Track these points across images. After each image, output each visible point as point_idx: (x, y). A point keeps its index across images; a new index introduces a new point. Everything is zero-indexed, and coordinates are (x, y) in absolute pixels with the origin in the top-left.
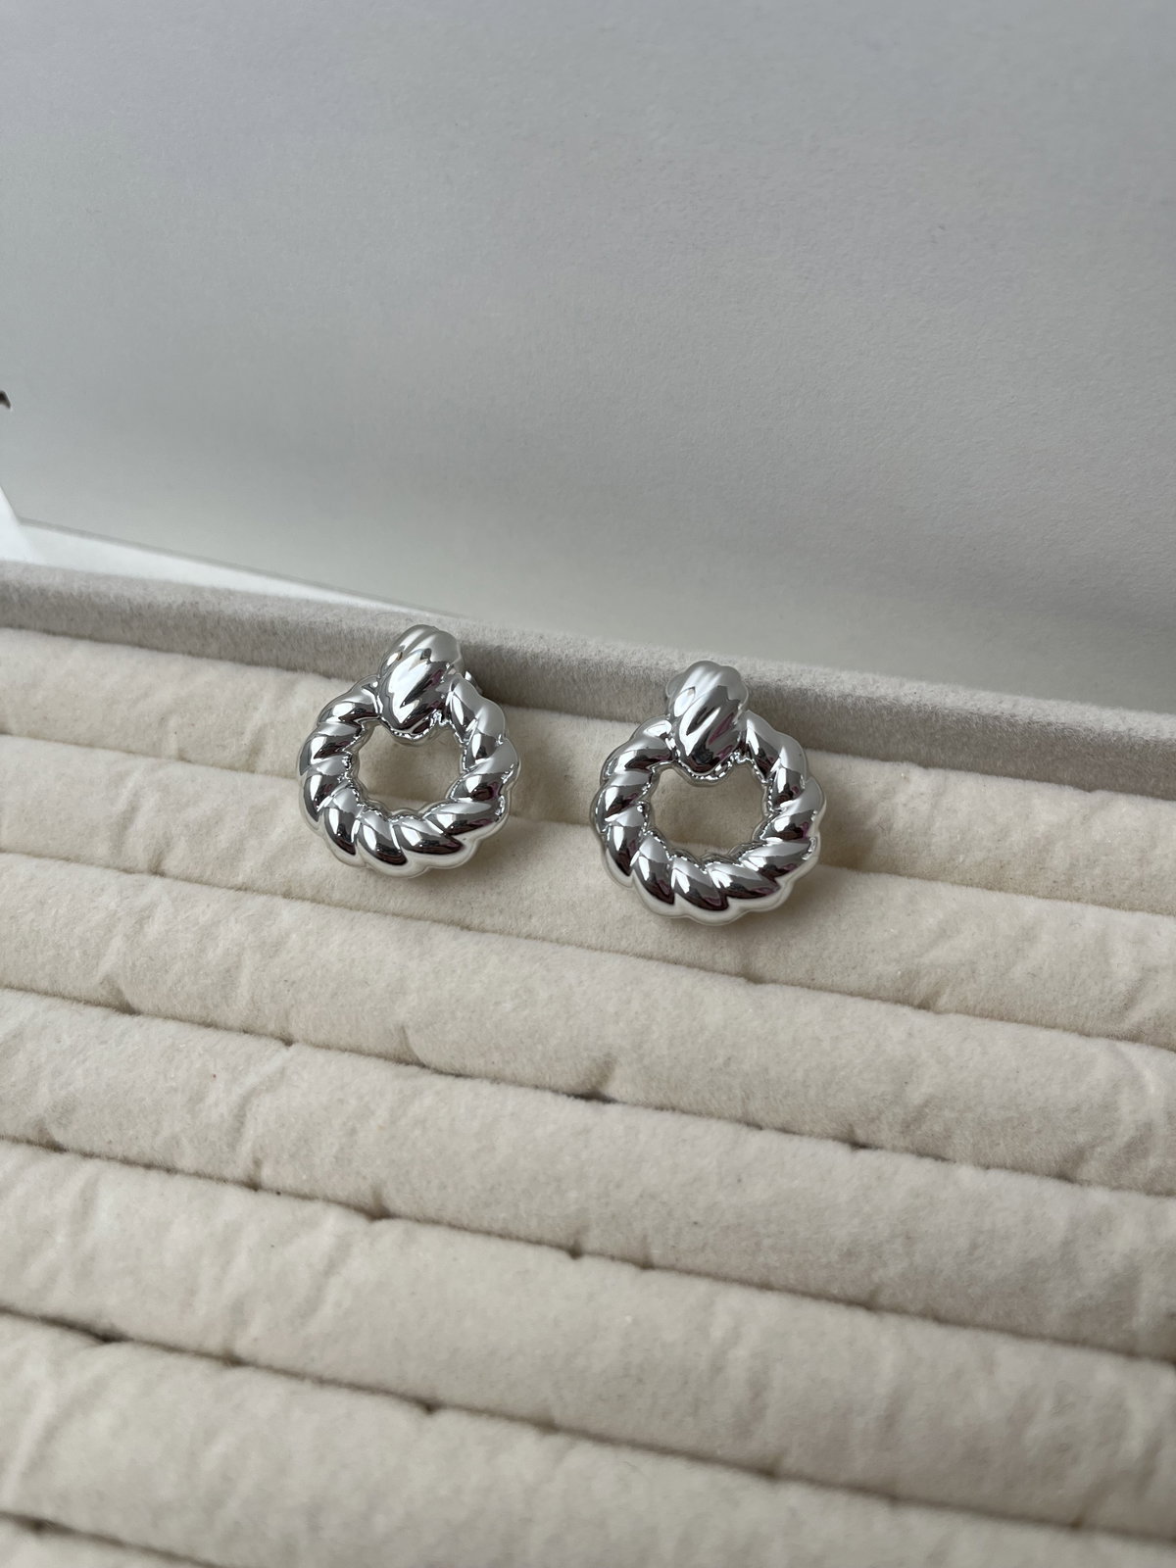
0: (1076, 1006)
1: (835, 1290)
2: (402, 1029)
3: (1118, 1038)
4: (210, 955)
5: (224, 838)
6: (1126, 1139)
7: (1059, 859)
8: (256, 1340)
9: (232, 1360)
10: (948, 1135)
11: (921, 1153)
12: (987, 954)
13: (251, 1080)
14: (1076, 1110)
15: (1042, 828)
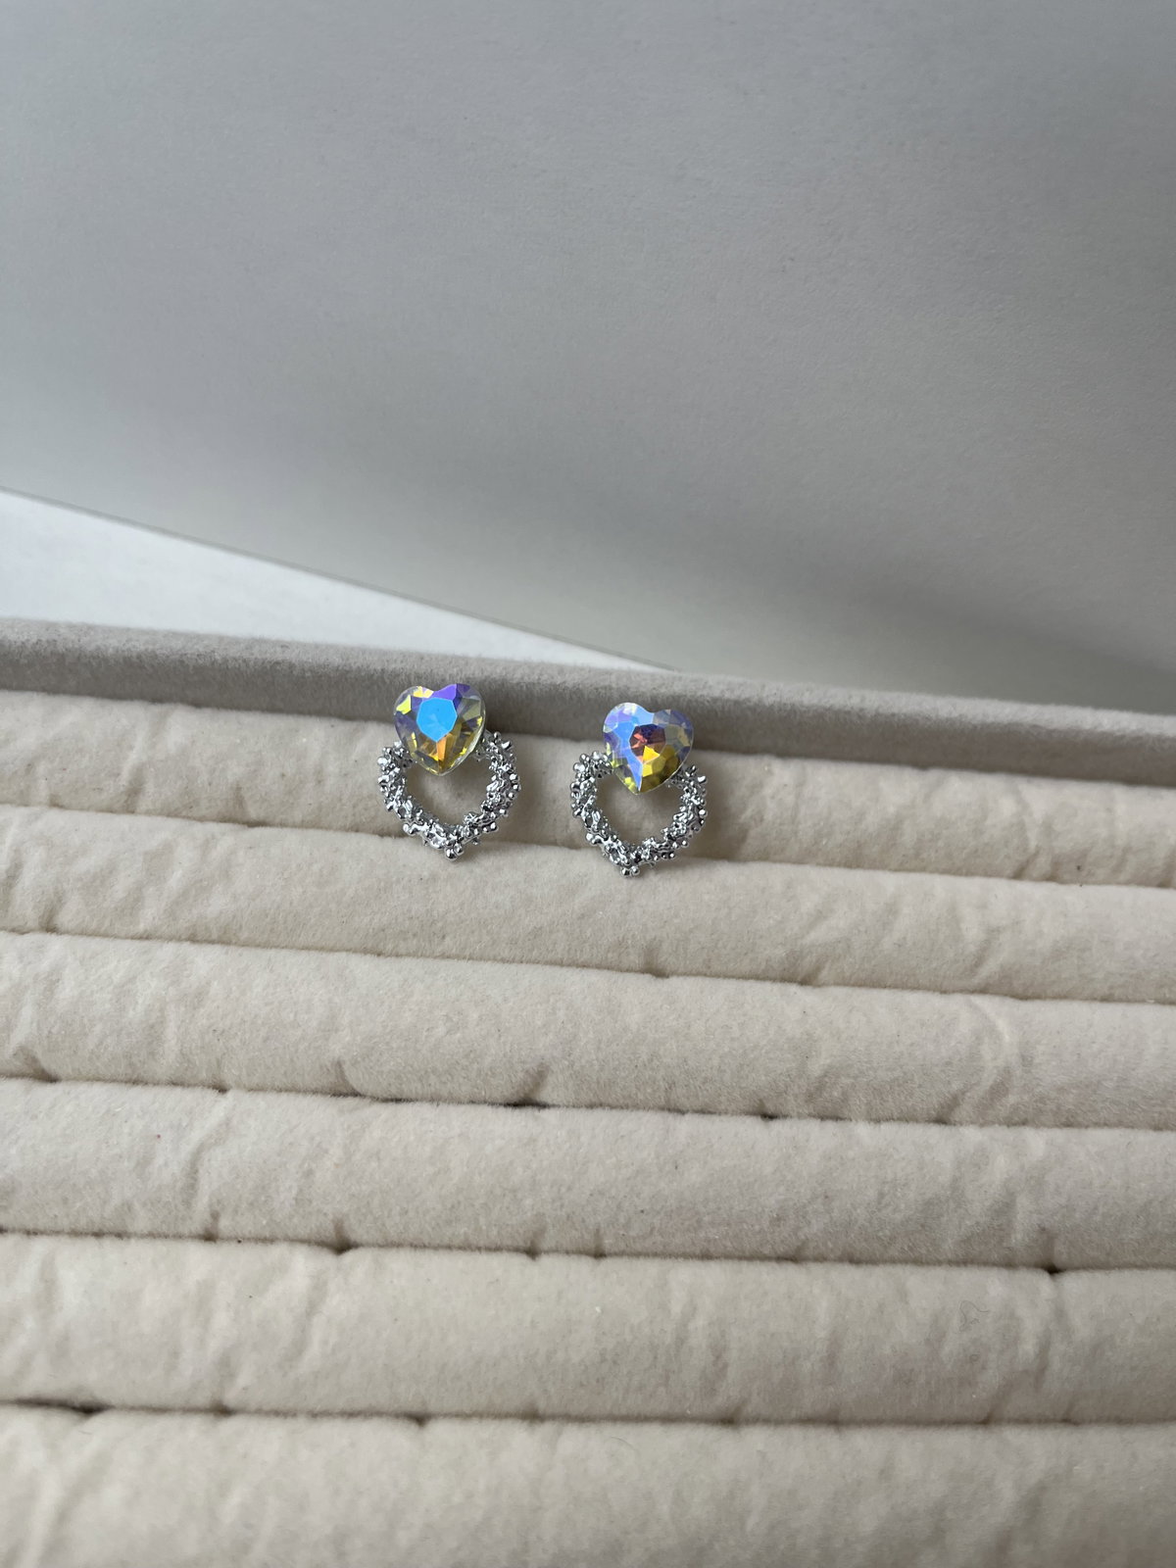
0: (935, 969)
1: (767, 1251)
2: (339, 1064)
3: (973, 992)
4: (131, 1013)
5: (121, 887)
6: (991, 1082)
7: (908, 837)
8: (245, 1389)
9: (222, 1411)
10: (845, 1098)
11: (823, 1118)
12: (859, 931)
13: (196, 1136)
14: (948, 1064)
15: (892, 810)
